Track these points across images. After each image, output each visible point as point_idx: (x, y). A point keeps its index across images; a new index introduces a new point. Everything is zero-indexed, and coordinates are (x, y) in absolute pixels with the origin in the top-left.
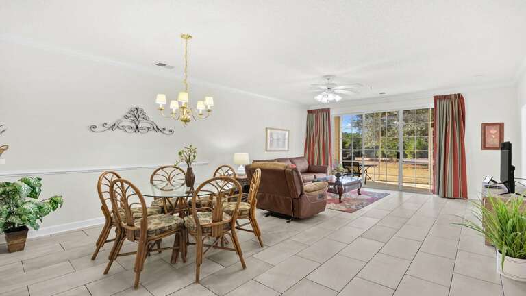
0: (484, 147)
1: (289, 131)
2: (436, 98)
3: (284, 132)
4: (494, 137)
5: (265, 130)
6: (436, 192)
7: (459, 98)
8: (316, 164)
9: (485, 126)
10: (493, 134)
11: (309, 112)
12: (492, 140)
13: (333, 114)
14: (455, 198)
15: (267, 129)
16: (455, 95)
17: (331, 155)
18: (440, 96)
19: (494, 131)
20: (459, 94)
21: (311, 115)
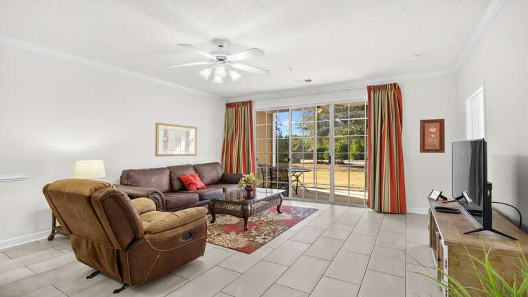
0: (423, 149)
1: (196, 128)
2: (369, 88)
3: (188, 130)
4: (433, 136)
5: (155, 126)
6: (371, 204)
7: (396, 88)
8: (235, 172)
9: (424, 123)
10: (433, 133)
11: (229, 106)
12: (432, 140)
13: (256, 108)
14: (392, 213)
15: (157, 124)
16: (391, 85)
17: (253, 159)
18: (374, 86)
19: (433, 129)
20: (395, 84)
21: (230, 109)
